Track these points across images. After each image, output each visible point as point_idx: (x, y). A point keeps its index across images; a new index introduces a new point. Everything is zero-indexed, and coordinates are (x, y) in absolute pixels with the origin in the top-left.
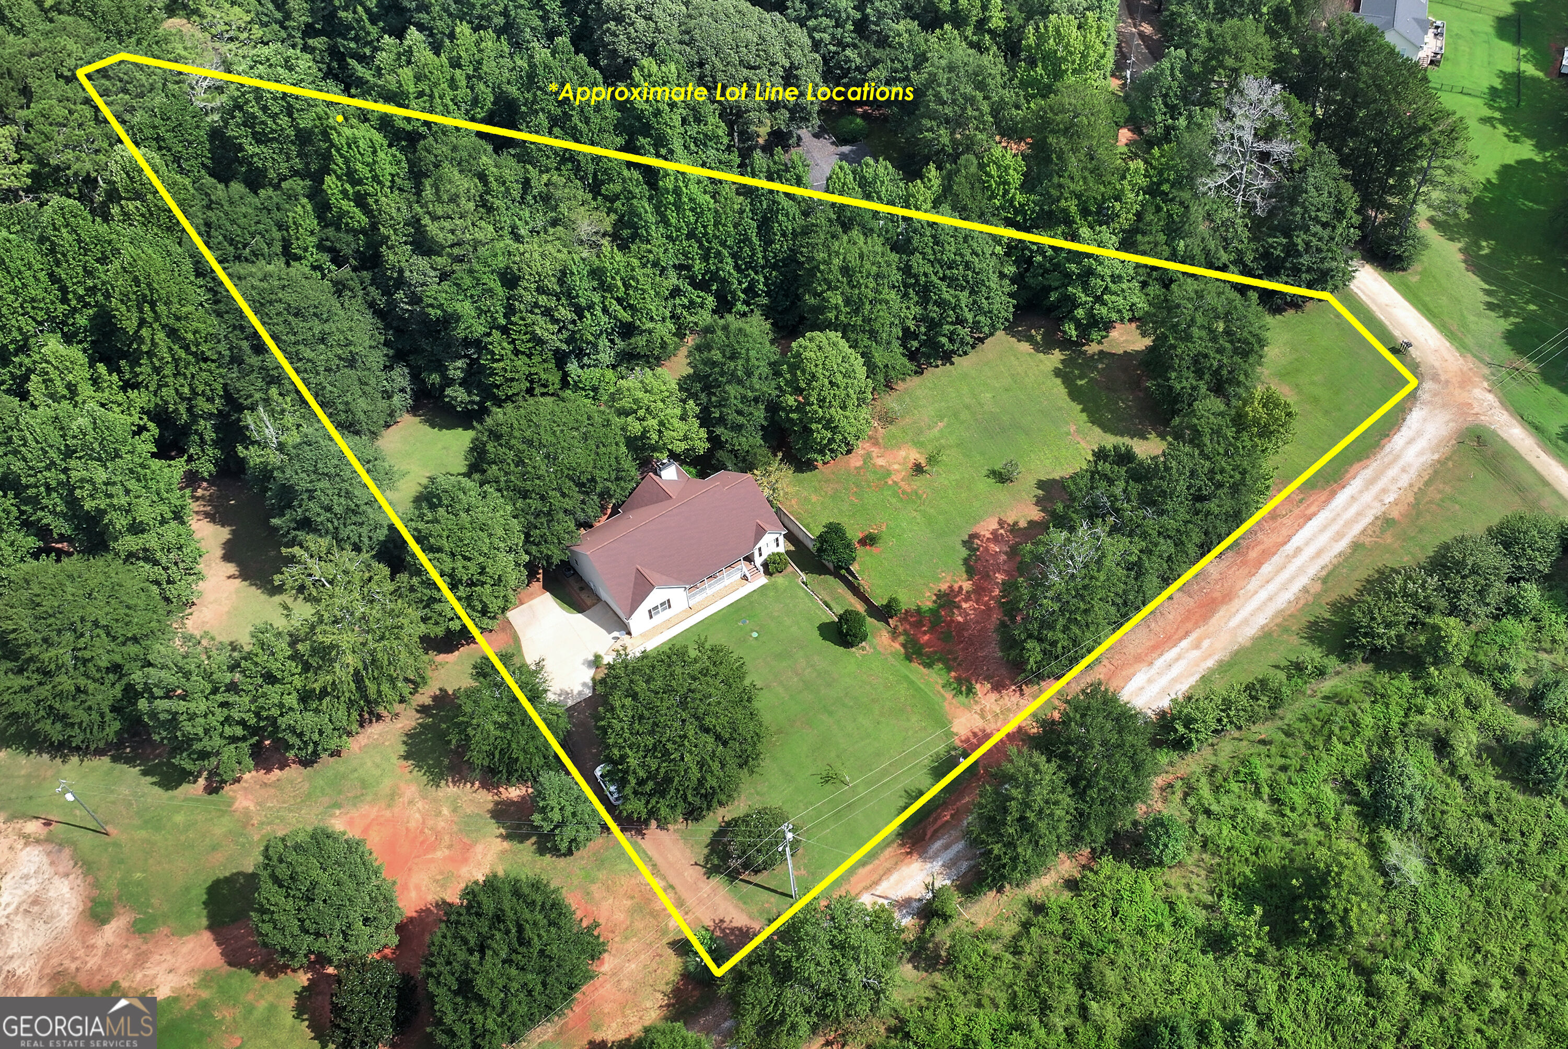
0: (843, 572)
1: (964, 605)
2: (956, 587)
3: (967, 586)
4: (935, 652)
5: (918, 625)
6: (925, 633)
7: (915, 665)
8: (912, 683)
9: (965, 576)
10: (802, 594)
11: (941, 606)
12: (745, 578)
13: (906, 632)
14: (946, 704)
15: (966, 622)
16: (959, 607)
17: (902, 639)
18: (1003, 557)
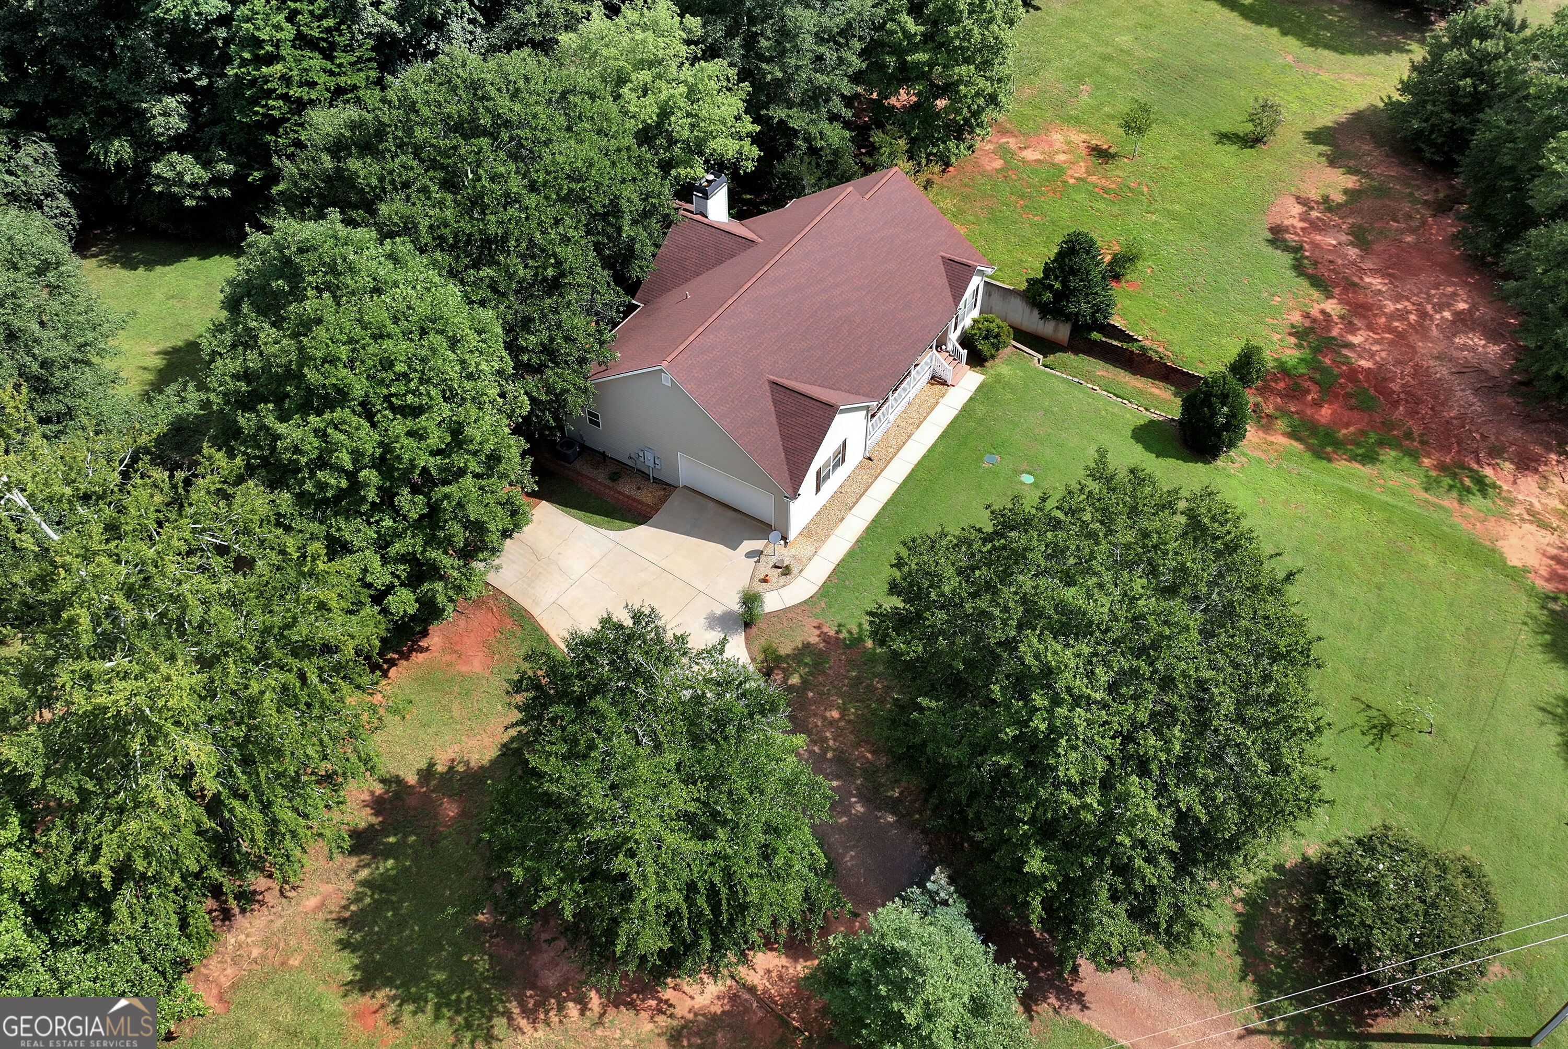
0: (1096, 336)
1: (1356, 340)
2: (1315, 312)
3: (1332, 307)
4: (1363, 433)
5: (1295, 392)
6: (1317, 404)
7: (1343, 466)
8: (1362, 498)
9: (1316, 294)
10: (1062, 387)
11: (1316, 350)
12: (937, 380)
13: (1284, 413)
14: (1457, 520)
15: (1381, 366)
16: (1350, 346)
17: (1281, 424)
18: (1353, 252)
